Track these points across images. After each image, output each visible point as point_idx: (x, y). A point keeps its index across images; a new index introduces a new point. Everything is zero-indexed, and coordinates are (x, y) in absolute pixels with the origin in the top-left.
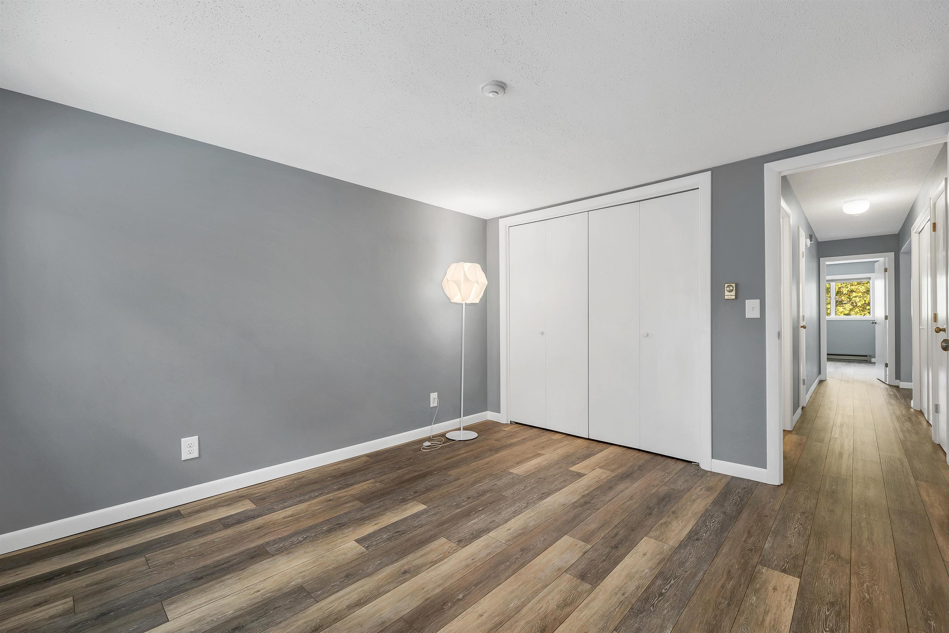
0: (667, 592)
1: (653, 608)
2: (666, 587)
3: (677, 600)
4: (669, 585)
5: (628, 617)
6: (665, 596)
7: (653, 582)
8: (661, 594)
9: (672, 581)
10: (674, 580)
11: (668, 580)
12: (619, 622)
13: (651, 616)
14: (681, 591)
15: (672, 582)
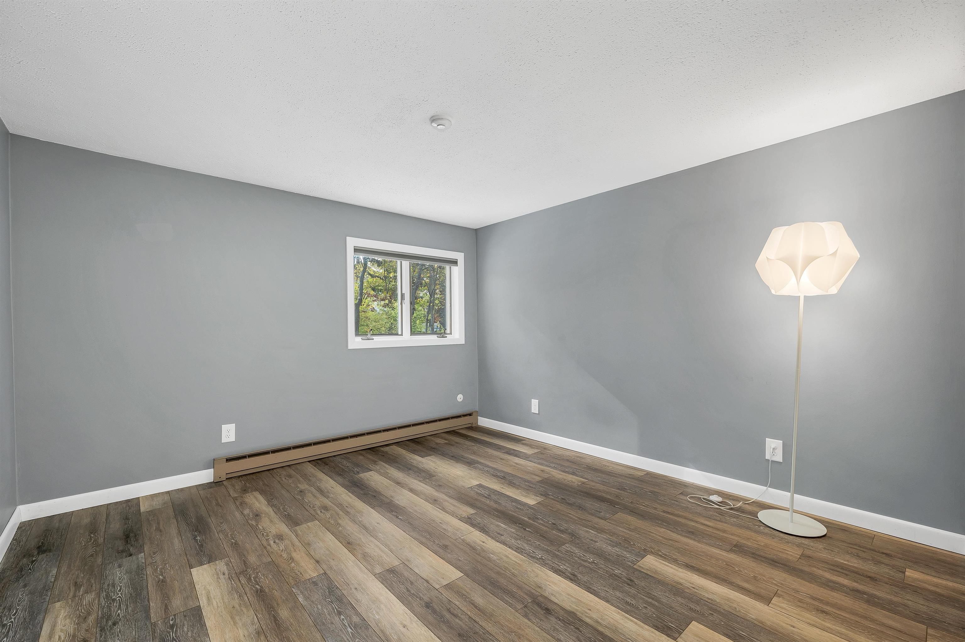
0: (340, 619)
1: (328, 601)
2: (345, 621)
3: (326, 621)
4: (347, 625)
5: (331, 583)
6: (336, 615)
7: (358, 614)
8: (339, 613)
9: (351, 631)
10: (351, 633)
11: (354, 627)
12: (330, 577)
13: (322, 596)
14: (333, 630)
15: (349, 630)
